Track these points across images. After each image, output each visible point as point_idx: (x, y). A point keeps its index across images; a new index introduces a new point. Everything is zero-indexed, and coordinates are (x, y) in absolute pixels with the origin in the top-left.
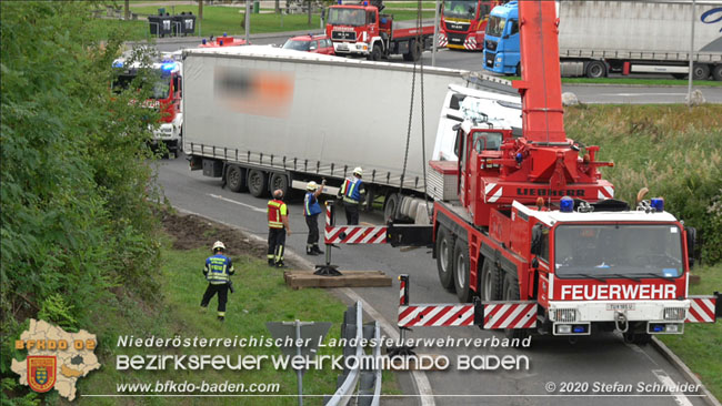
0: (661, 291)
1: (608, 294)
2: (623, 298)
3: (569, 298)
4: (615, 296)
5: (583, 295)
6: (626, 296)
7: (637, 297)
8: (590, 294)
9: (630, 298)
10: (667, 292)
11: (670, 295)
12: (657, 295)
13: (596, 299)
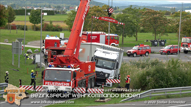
0: (66, 84)
1: (55, 84)
2: (58, 85)
3: (47, 85)
4: (56, 85)
5: (50, 84)
6: (59, 85)
7: (61, 85)
8: (51, 84)
9: (60, 85)
10: (67, 85)
11: (68, 85)
12: (65, 85)
13: (52, 85)
